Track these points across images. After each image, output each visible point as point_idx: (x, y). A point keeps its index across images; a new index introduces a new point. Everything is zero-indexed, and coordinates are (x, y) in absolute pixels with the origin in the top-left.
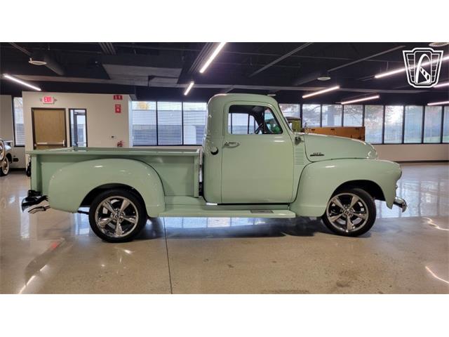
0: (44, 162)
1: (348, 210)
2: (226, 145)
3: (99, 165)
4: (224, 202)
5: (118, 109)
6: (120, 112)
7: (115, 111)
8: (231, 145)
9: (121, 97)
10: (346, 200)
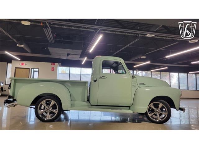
0: (17, 83)
1: (158, 111)
2: (101, 77)
3: (42, 85)
4: (99, 105)
5: (53, 69)
6: (53, 70)
7: (51, 70)
8: (103, 78)
9: (55, 64)
10: (156, 106)
